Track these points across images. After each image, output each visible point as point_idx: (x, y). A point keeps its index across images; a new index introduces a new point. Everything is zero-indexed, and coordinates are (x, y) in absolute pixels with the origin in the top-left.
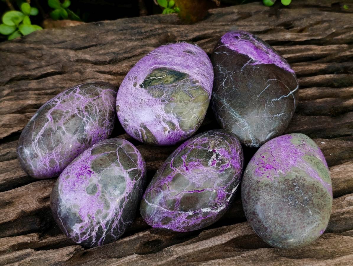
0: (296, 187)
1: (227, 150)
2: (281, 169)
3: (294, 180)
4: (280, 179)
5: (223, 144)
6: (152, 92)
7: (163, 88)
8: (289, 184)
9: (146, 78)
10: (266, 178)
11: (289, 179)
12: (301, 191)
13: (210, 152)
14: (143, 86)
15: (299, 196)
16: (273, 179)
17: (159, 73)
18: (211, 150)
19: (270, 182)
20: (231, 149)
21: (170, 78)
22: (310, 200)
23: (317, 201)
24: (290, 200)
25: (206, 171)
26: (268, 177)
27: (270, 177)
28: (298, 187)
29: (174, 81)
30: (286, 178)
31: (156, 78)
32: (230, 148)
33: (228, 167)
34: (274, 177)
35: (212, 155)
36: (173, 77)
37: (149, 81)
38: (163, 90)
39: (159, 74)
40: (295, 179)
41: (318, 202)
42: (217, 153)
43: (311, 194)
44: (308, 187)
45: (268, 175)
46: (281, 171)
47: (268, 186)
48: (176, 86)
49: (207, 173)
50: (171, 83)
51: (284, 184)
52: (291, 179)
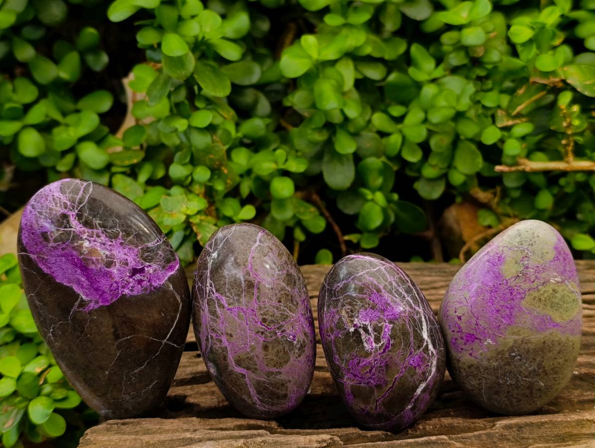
0: (516, 358)
1: (367, 306)
2: (489, 338)
3: (511, 350)
4: (489, 355)
5: (356, 305)
8: (504, 357)
10: (468, 356)
11: (503, 351)
12: (525, 361)
13: (353, 333)
15: (521, 369)
16: (480, 357)
18: (352, 330)
19: (475, 362)
20: (370, 299)
22: (539, 368)
23: (551, 364)
24: (508, 379)
25: (373, 361)
26: (471, 354)
27: (474, 355)
28: (519, 357)
30: (500, 350)
32: (367, 300)
33: (390, 328)
34: (479, 353)
35: (360, 334)
40: (513, 345)
41: (553, 364)
42: (362, 326)
43: (540, 359)
44: (535, 350)
45: (470, 352)
46: (489, 341)
47: (473, 368)
49: (377, 363)
51: (497, 360)
52: (506, 349)
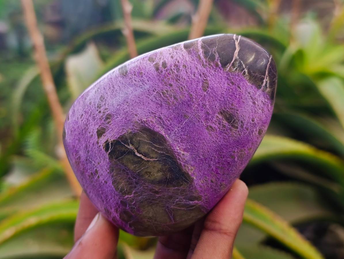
6: (117, 175)
7: (137, 183)
9: (121, 137)
14: (109, 151)
17: (147, 143)
21: (158, 171)
29: (160, 182)
31: (137, 153)
36: (164, 171)
37: (123, 149)
38: (133, 186)
39: (146, 147)
48: (157, 192)
50: (153, 182)
